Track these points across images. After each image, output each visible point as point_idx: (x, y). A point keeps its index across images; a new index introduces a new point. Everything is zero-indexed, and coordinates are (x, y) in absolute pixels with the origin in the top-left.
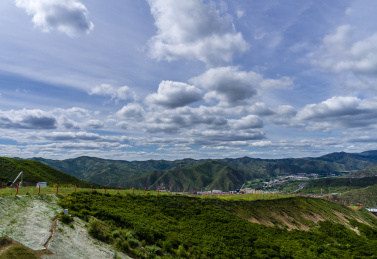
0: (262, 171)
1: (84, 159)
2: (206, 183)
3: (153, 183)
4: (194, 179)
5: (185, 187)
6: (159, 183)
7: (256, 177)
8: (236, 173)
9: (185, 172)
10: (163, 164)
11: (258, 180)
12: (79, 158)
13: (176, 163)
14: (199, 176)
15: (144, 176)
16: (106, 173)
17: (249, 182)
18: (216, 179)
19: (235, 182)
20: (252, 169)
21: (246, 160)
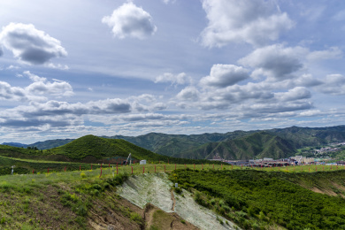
0: (311, 139)
1: (152, 135)
2: (257, 152)
3: (209, 153)
4: (245, 148)
5: (238, 156)
6: (215, 153)
7: (305, 145)
8: (285, 142)
9: (236, 142)
10: (216, 137)
11: (308, 148)
12: (148, 135)
13: (228, 135)
14: (249, 146)
15: (201, 147)
16: (170, 146)
17: (299, 150)
18: (267, 148)
19: (284, 151)
20: (302, 138)
21: (294, 129)
